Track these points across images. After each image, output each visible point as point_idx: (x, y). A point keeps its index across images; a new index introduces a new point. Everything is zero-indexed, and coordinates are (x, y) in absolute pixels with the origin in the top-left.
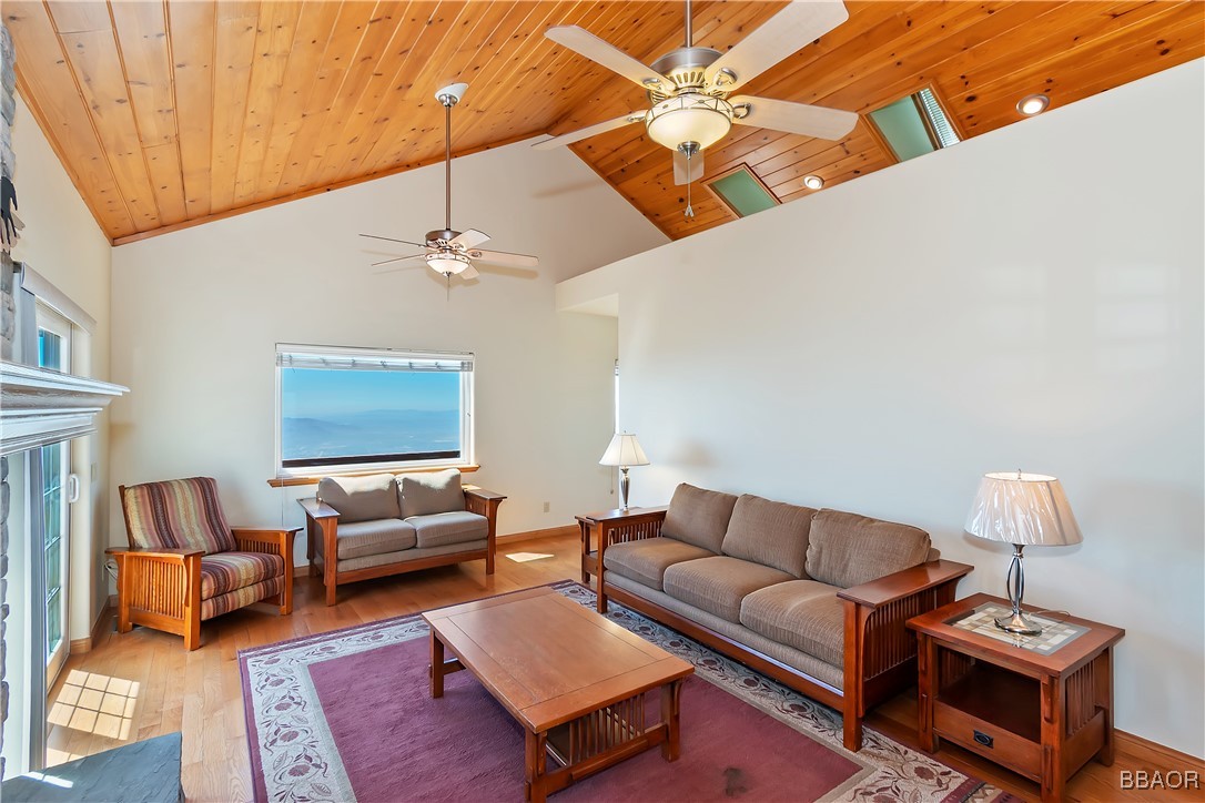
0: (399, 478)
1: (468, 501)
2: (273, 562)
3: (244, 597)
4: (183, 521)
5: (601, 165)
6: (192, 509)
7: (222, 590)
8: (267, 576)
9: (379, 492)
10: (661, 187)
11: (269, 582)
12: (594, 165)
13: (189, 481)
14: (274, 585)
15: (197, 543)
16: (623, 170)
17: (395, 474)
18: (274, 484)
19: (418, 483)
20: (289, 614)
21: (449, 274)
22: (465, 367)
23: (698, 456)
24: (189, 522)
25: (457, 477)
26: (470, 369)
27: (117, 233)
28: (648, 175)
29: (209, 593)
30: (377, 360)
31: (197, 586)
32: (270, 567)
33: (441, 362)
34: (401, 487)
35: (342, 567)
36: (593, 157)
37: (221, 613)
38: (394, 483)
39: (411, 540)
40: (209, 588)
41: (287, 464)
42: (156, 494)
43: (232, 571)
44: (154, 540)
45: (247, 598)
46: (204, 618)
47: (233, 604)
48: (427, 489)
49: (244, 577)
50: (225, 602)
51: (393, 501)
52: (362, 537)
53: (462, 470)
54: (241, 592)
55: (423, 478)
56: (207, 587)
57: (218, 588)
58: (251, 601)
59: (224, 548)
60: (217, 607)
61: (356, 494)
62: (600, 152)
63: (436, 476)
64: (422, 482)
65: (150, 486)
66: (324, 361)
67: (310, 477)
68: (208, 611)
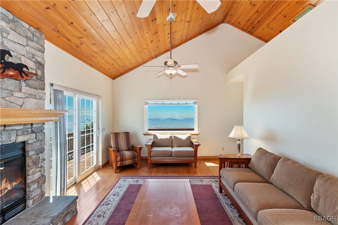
0: (173, 136)
1: (191, 144)
2: (135, 155)
3: (128, 162)
4: (121, 142)
5: (245, 28)
6: (123, 140)
7: (122, 160)
8: (133, 158)
9: (167, 139)
10: (270, 29)
11: (134, 160)
12: (242, 29)
13: (124, 133)
14: (135, 161)
15: (123, 147)
16: (253, 27)
17: (172, 134)
18: (144, 135)
19: (178, 138)
20: (140, 168)
21: (171, 74)
22: (195, 103)
23: (270, 137)
24: (122, 142)
25: (190, 137)
26: (196, 104)
27: (114, 77)
28: (264, 26)
29: (119, 160)
30: (169, 102)
31: (116, 158)
32: (134, 156)
33: (187, 102)
34: (173, 138)
35: (152, 158)
36: (241, 26)
37: (122, 165)
38: (171, 137)
39: (170, 154)
40: (119, 159)
41: (149, 130)
42: (116, 135)
43: (125, 155)
44: (114, 145)
45: (128, 163)
46: (118, 166)
47: (125, 164)
48: (180, 139)
49: (127, 157)
50: (123, 163)
51: (171, 142)
52: (157, 151)
53: (192, 135)
54: (127, 161)
55: (179, 136)
56: (118, 159)
57: (121, 159)
58: (129, 164)
59: (129, 149)
60: (121, 164)
61: (161, 139)
62: (243, 23)
63: (183, 136)
64: (179, 137)
65: (115, 133)
66: (156, 103)
67: (152, 133)
68: (119, 164)
